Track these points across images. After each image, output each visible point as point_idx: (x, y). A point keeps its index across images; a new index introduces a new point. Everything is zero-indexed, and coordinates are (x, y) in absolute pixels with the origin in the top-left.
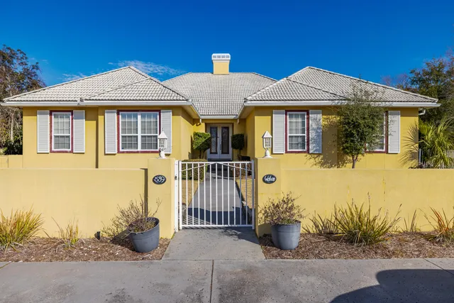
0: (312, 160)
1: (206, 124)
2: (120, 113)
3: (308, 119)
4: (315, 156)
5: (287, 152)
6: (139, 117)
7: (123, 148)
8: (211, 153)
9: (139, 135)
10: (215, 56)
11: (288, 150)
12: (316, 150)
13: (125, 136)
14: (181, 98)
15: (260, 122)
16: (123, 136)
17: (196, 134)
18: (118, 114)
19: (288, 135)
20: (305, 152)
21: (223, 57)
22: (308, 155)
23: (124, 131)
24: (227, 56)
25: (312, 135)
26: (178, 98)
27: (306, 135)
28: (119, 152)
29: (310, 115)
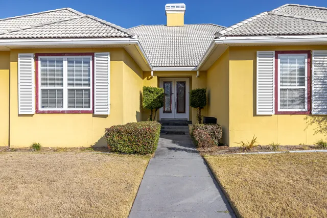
0: (316, 125)
1: (159, 78)
2: (40, 57)
3: (310, 64)
4: (320, 118)
5: (277, 113)
6: (65, 63)
7: (43, 107)
8: (164, 112)
9: (65, 88)
10: (169, 6)
11: (279, 110)
12: (322, 110)
13: (47, 90)
14: (123, 35)
15: (238, 70)
16: (43, 91)
17: (146, 89)
18: (36, 59)
19: (279, 87)
20: (304, 113)
21: (178, 7)
22: (310, 118)
23: (45, 82)
24: (182, 6)
25: (316, 87)
26: (118, 35)
27: (306, 87)
28: (37, 112)
29: (313, 58)
